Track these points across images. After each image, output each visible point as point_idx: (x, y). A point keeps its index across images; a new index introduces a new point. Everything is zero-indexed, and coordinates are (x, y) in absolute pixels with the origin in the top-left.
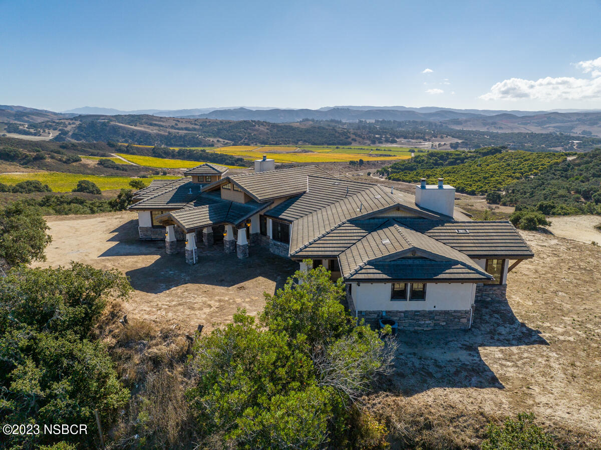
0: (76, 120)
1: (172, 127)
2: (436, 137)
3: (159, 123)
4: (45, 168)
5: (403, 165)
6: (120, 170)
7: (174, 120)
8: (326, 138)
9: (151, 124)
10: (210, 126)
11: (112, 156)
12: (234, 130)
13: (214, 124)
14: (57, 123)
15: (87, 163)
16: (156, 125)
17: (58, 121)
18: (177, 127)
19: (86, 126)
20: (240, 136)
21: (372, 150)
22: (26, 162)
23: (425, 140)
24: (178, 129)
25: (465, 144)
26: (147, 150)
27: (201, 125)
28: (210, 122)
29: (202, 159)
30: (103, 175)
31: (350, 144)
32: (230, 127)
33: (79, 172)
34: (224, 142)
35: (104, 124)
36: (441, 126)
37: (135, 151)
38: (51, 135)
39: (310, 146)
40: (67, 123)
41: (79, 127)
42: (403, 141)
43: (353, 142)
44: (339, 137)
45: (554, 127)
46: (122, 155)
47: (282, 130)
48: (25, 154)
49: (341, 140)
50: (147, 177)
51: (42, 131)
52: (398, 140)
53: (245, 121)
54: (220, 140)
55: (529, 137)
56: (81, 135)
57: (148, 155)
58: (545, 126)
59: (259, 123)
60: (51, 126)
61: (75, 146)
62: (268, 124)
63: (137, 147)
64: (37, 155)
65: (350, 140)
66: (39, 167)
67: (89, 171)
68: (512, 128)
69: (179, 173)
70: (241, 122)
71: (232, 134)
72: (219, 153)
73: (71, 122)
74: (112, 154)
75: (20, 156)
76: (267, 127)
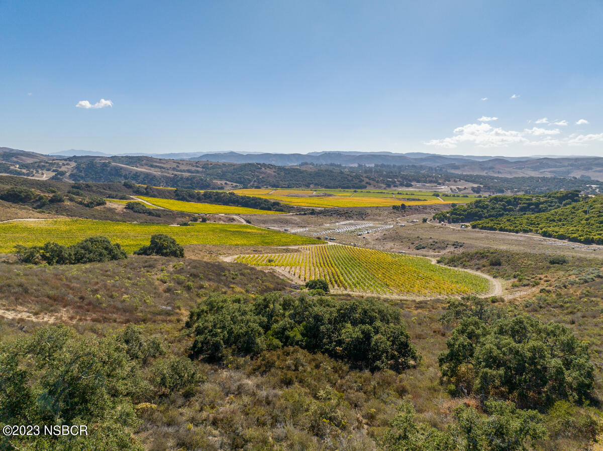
0: (70, 161)
1: (174, 169)
2: (450, 181)
3: (160, 165)
4: (64, 214)
5: (465, 211)
6: (153, 215)
7: (174, 162)
8: (339, 181)
9: (152, 166)
10: (213, 168)
11: (132, 199)
12: (240, 173)
13: (216, 166)
14: (51, 164)
15: (113, 207)
16: (157, 167)
17: (51, 161)
18: (178, 169)
19: (84, 166)
20: (248, 179)
21: (393, 194)
22: (40, 205)
23: (439, 184)
24: (181, 171)
25: (488, 188)
26: (169, 192)
27: (203, 168)
28: (211, 164)
29: (232, 203)
30: (135, 222)
31: (365, 187)
32: (234, 169)
33: (107, 218)
34: (232, 184)
35: (105, 165)
36: (441, 170)
37: (156, 193)
38: (45, 175)
39: (324, 189)
40: (60, 164)
41: (77, 168)
42: (418, 185)
43: (366, 185)
44: (352, 180)
45: (550, 172)
46: (142, 197)
47: (289, 173)
48: (39, 195)
49: (355, 184)
50: (189, 225)
51: (35, 172)
52: (412, 183)
53: (250, 164)
54: (228, 182)
55: (542, 181)
56: (79, 176)
57: (171, 198)
58: (541, 171)
59: (264, 165)
60: (44, 166)
61: (89, 187)
62: (274, 167)
63: (157, 189)
64: (54, 196)
65: (364, 183)
66: (57, 211)
67: (118, 217)
68: (510, 173)
69: (220, 219)
70: (246, 165)
71: (240, 176)
72: (251, 196)
73: (65, 162)
74: (131, 197)
75: (32, 197)
76: (274, 170)
